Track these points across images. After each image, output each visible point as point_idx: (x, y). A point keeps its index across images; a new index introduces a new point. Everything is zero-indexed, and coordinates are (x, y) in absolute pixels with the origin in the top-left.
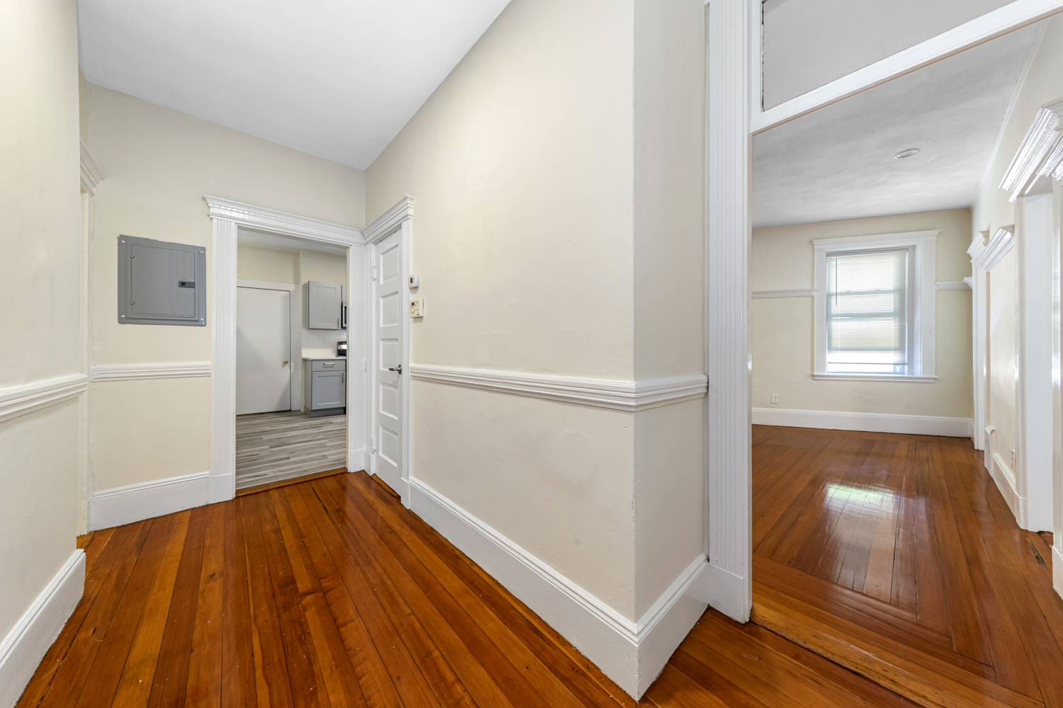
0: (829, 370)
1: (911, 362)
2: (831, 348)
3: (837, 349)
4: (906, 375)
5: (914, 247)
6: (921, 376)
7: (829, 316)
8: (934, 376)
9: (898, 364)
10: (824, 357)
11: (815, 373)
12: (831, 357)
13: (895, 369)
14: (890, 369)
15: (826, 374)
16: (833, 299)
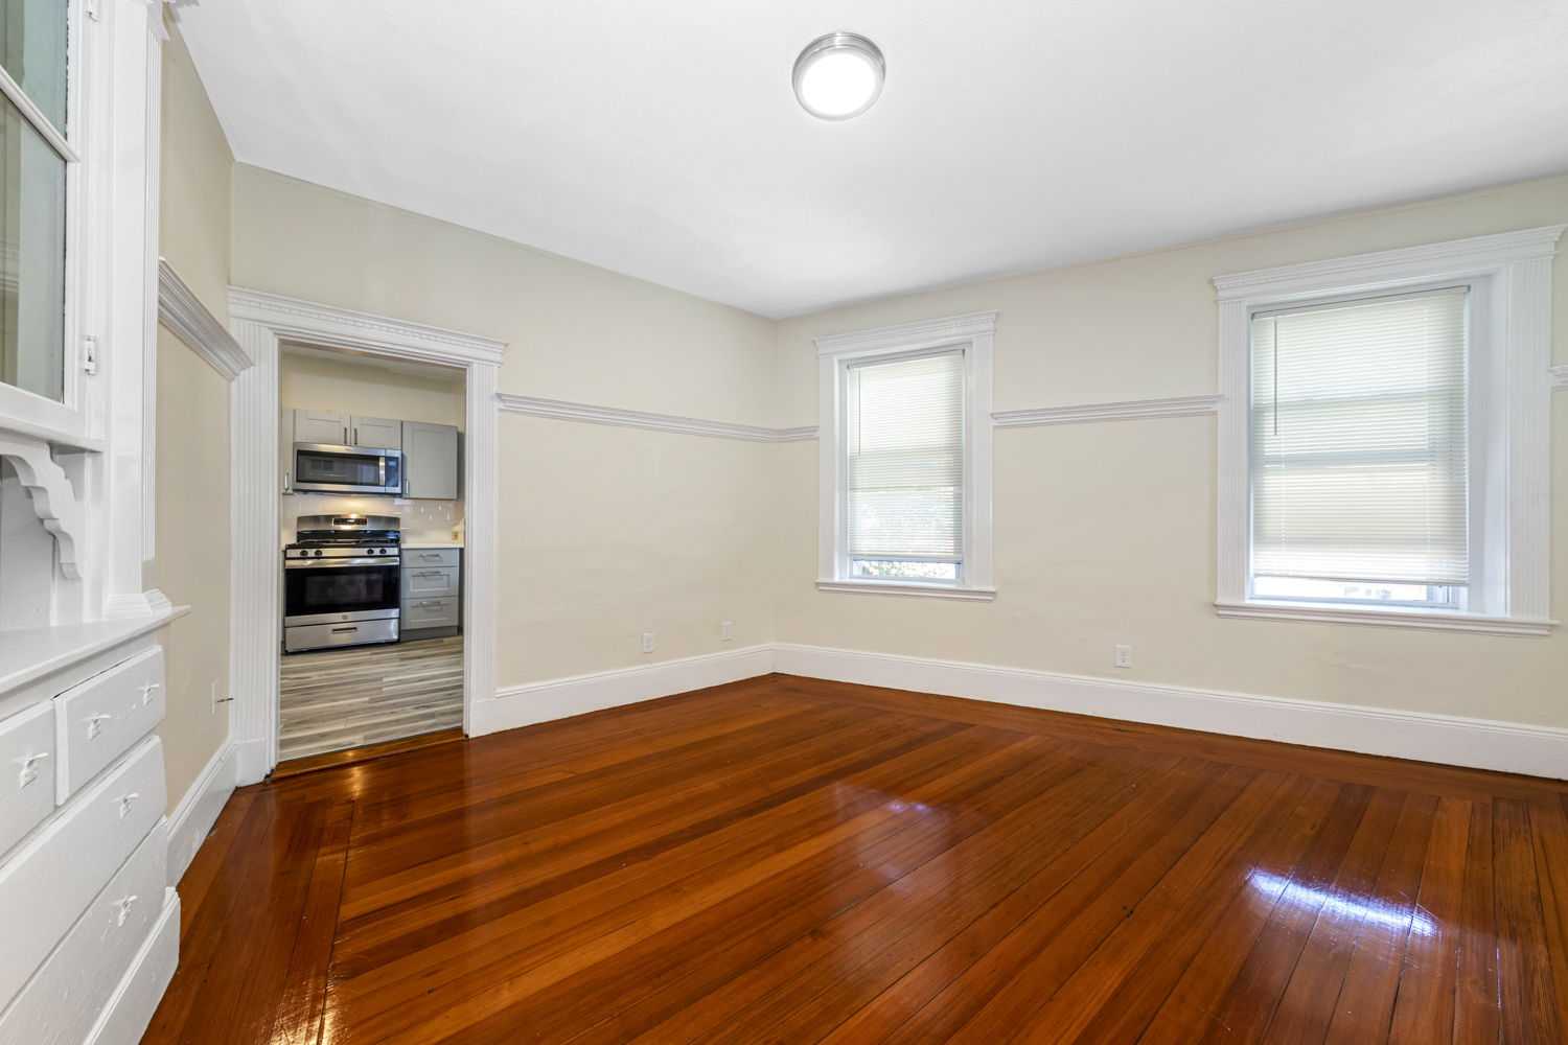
0: (1259, 592)
1: (1475, 579)
2: (1261, 539)
3: (1277, 542)
4: (1463, 613)
5: (1488, 278)
6: (1508, 616)
7: (1255, 462)
8: (1546, 619)
9: (1440, 584)
10: (1244, 561)
11: (1220, 601)
12: (1260, 560)
13: (1430, 595)
14: (1419, 593)
15: (1248, 602)
16: (1269, 417)
